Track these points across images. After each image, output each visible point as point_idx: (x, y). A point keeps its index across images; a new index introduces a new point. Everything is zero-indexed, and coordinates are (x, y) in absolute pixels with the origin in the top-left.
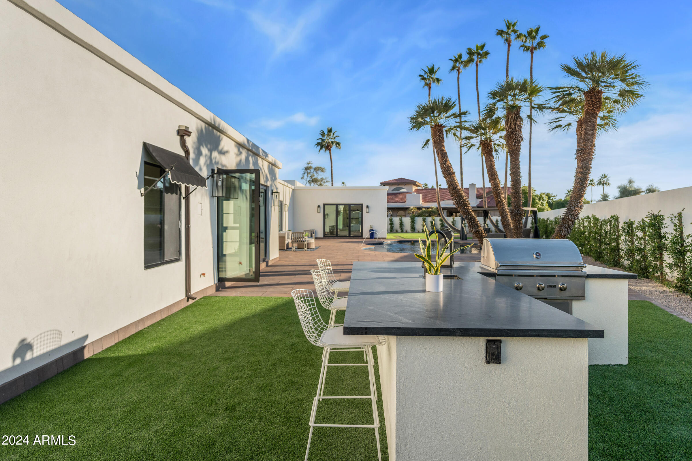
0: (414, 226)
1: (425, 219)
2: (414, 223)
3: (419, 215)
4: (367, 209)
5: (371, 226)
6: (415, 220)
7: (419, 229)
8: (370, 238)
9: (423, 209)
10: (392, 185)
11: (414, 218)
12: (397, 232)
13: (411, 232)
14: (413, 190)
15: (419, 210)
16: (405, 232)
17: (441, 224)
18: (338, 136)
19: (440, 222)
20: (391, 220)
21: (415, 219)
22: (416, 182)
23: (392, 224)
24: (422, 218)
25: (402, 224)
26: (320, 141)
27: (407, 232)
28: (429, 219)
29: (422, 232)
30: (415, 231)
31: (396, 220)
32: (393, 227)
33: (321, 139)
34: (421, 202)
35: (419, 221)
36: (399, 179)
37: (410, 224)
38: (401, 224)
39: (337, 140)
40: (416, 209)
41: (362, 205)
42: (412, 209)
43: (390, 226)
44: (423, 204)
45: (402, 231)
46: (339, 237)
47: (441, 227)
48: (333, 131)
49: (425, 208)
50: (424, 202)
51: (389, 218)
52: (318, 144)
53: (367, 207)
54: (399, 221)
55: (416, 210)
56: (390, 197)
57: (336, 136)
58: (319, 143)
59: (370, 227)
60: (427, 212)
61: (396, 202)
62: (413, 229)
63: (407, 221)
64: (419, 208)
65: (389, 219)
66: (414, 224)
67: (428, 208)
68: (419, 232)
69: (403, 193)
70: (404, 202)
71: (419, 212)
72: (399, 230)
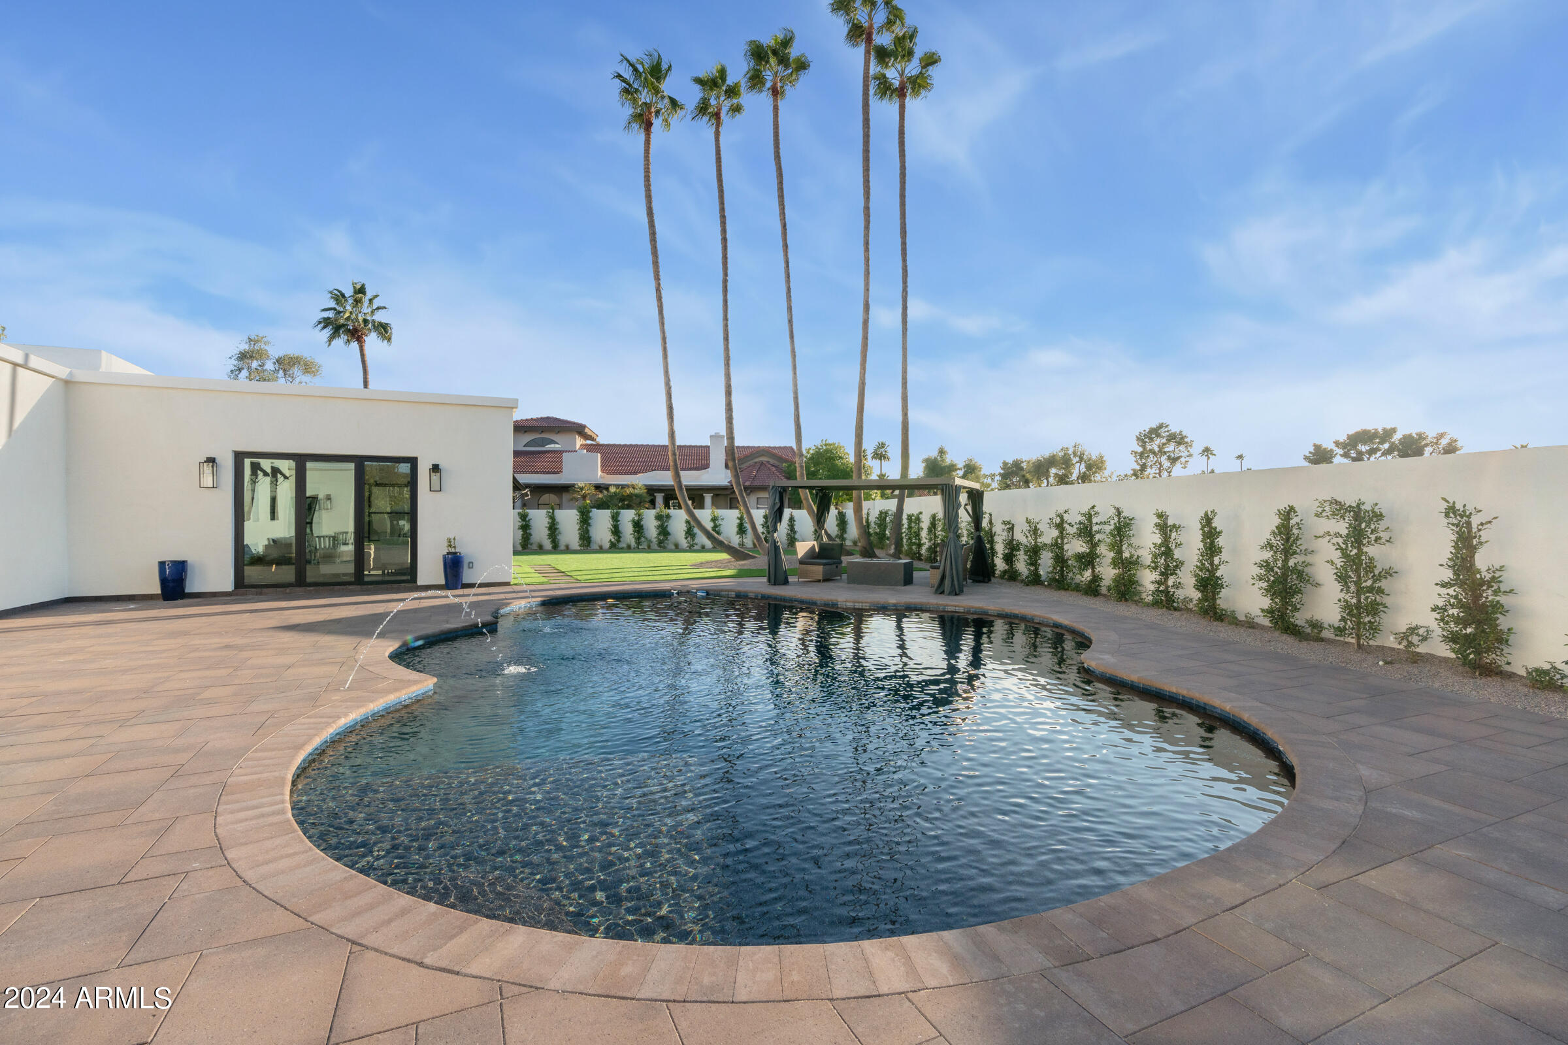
0: (587, 531)
1: (618, 514)
2: (589, 525)
3: (601, 505)
4: (435, 477)
5: (450, 543)
6: (590, 518)
7: (601, 540)
8: (447, 586)
9: (612, 490)
10: (525, 432)
11: (589, 512)
12: (541, 550)
13: (579, 548)
14: (578, 447)
15: (601, 492)
16: (562, 547)
17: (658, 527)
18: (385, 308)
19: (656, 523)
20: (524, 517)
21: (591, 514)
22: (584, 427)
23: (525, 526)
24: (609, 511)
25: (556, 529)
26: (331, 314)
27: (568, 550)
28: (628, 516)
29: (610, 548)
30: (591, 544)
31: (539, 518)
32: (530, 535)
33: (334, 309)
34: (600, 473)
35: (602, 520)
36: (541, 418)
37: (578, 527)
38: (553, 529)
39: (380, 317)
40: (593, 488)
41: (413, 462)
42: (582, 489)
43: (520, 532)
44: (604, 478)
45: (556, 548)
46: (310, 585)
47: (659, 534)
48: (369, 295)
49: (617, 486)
50: (608, 473)
51: (517, 511)
52: (326, 322)
53: (436, 468)
54: (548, 520)
55: (593, 491)
56: (522, 459)
57: (378, 308)
58: (329, 318)
59: (446, 544)
60: (622, 499)
61: (537, 473)
62: (586, 543)
63: (568, 518)
64: (599, 487)
65: (519, 513)
66: (589, 528)
67: (623, 487)
68: (601, 550)
69: (552, 451)
70: (557, 473)
71: (600, 496)
72: (548, 545)
